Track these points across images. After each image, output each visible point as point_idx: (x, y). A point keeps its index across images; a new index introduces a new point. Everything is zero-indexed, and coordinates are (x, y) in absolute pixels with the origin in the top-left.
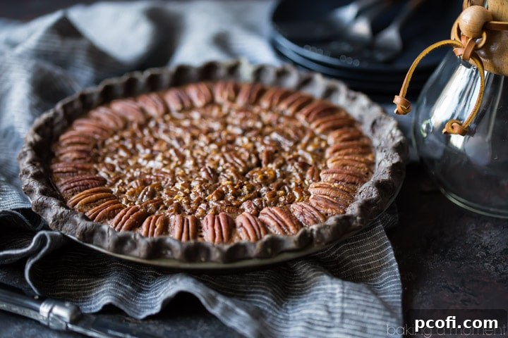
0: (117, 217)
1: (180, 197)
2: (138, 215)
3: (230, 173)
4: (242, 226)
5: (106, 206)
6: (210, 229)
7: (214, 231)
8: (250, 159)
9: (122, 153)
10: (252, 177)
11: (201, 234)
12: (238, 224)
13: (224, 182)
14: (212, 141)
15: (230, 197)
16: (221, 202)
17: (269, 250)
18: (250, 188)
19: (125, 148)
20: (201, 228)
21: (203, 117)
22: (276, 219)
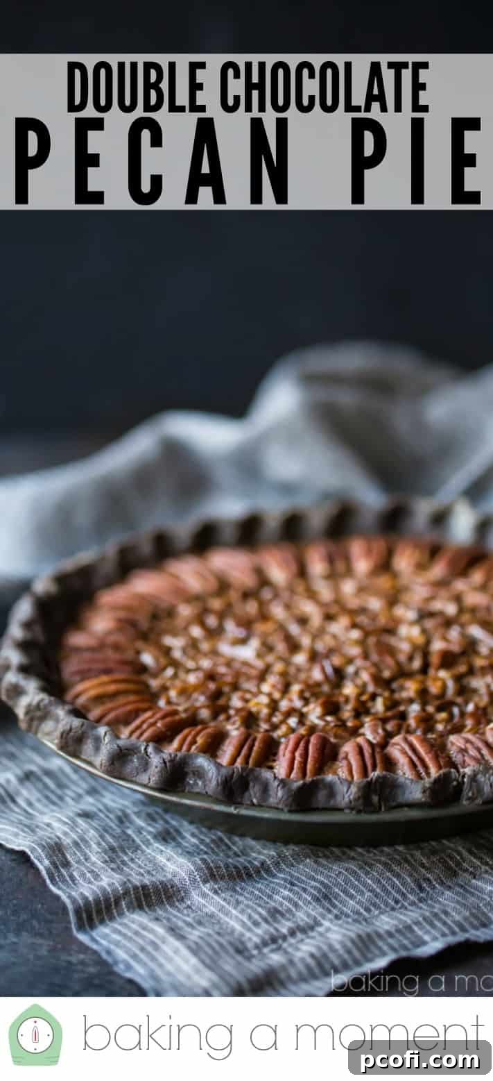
0: (138, 722)
1: (260, 704)
2: (173, 723)
3: (365, 676)
4: (346, 758)
5: (125, 705)
6: (288, 755)
7: (293, 759)
8: (411, 658)
9: (196, 631)
10: (402, 688)
11: (270, 764)
12: (342, 755)
13: (349, 690)
14: (354, 626)
15: (347, 712)
16: (329, 718)
17: (375, 799)
18: (389, 703)
19: (202, 624)
20: (275, 754)
21: (361, 590)
22: (410, 753)
